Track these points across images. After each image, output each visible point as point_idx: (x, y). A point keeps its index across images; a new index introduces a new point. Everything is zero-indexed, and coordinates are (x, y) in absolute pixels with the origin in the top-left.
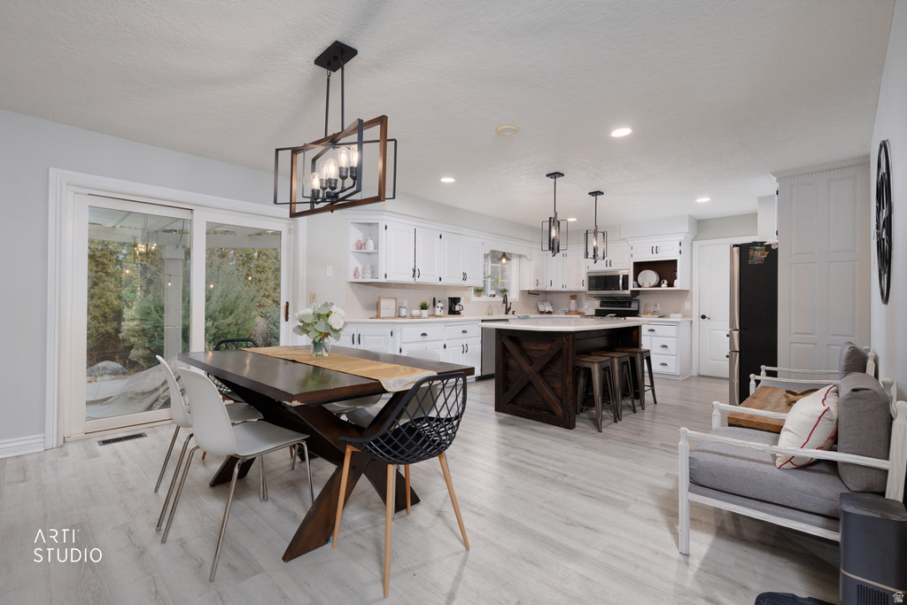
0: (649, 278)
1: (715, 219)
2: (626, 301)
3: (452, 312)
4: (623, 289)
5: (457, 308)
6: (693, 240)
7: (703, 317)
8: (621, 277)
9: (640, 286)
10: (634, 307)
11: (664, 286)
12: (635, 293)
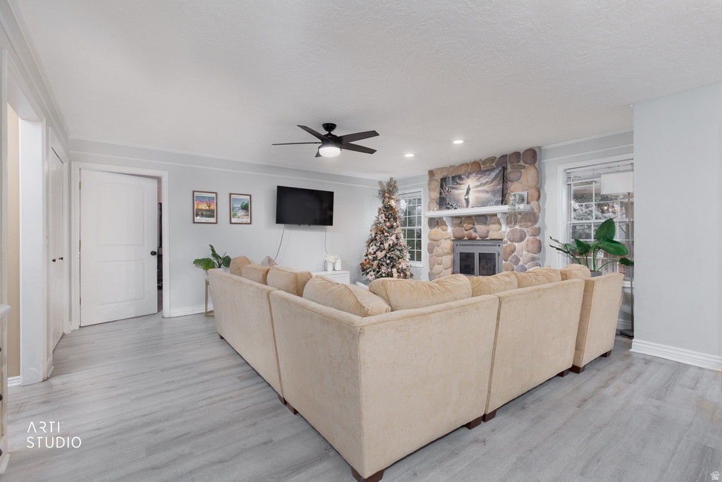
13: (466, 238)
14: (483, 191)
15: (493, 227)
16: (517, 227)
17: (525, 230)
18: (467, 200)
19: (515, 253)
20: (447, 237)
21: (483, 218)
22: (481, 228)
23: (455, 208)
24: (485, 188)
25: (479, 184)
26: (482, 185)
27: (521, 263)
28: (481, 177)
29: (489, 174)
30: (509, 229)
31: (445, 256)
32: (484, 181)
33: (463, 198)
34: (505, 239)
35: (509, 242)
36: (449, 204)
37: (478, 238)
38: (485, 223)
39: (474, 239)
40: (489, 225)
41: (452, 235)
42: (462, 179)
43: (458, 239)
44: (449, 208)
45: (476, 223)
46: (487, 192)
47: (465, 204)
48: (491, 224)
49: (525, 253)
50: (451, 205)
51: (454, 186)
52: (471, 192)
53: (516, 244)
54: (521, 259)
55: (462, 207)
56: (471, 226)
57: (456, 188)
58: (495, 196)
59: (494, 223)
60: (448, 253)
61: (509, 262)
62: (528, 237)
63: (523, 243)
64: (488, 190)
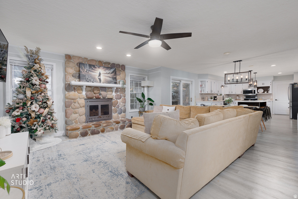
0: (261, 91)
1: (279, 76)
2: (254, 96)
3: (214, 99)
4: (254, 93)
5: (216, 99)
6: (273, 81)
7: (276, 100)
8: (253, 91)
9: (258, 93)
10: (256, 98)
11: (266, 93)
12: (257, 94)
13: (94, 98)
14: (108, 77)
15: (109, 93)
16: (118, 93)
17: (122, 95)
18: (100, 79)
19: (118, 104)
20: (83, 97)
21: (104, 89)
22: (103, 93)
23: (93, 82)
24: (109, 75)
25: (105, 72)
26: (107, 73)
27: (120, 107)
28: (106, 70)
29: (110, 70)
30: (115, 94)
31: (80, 109)
32: (108, 72)
33: (97, 77)
34: (114, 98)
35: (115, 100)
36: (88, 79)
37: (102, 98)
38: (105, 91)
39: (99, 98)
40: (107, 92)
41: (85, 96)
42: (95, 68)
43: (89, 98)
44: (88, 81)
45: (101, 91)
46: (110, 77)
47: (99, 81)
48: (109, 91)
49: (121, 103)
50: (90, 80)
51: (90, 70)
52: (101, 75)
53: (118, 100)
54: (120, 106)
55: (97, 82)
56: (98, 92)
57: (92, 72)
58: (114, 80)
59: (110, 91)
60: (83, 106)
61: (116, 107)
62: (122, 98)
63: (121, 100)
64: (110, 76)
